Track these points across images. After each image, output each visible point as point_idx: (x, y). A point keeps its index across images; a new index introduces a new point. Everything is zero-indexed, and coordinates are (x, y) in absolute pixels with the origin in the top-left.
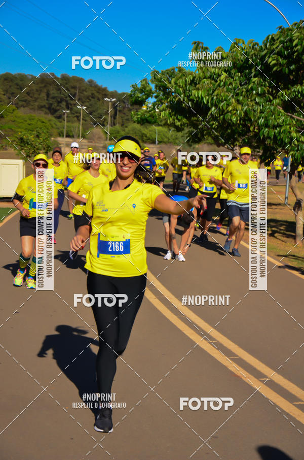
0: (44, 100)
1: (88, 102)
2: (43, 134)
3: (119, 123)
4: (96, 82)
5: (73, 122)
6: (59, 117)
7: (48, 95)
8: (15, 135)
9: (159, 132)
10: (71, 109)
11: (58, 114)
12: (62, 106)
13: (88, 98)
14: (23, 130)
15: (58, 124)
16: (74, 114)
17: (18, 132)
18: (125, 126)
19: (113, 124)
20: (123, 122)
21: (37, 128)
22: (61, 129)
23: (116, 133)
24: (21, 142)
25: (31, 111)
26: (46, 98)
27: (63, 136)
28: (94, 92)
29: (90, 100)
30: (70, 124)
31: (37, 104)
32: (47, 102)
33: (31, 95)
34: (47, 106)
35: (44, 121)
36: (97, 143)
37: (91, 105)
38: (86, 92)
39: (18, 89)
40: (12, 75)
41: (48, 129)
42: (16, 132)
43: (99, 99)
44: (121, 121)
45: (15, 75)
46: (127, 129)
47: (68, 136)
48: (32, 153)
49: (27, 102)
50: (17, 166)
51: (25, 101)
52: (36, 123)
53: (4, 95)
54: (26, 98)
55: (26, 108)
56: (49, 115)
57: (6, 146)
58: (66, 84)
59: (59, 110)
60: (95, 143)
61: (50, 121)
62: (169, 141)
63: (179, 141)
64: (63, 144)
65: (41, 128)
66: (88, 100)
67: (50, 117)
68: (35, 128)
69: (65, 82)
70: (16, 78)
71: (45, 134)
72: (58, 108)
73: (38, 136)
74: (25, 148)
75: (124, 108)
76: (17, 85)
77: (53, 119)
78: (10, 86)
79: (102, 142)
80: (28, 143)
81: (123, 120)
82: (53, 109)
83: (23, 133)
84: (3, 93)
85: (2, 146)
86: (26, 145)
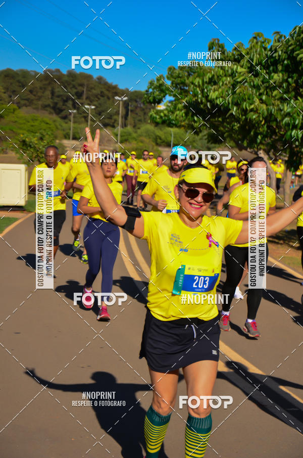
0: (49, 98)
1: (97, 101)
2: (47, 137)
3: (131, 124)
4: (105, 79)
5: (80, 123)
6: (65, 118)
7: (53, 93)
8: (17, 137)
9: (175, 134)
10: (78, 109)
11: (63, 113)
12: (68, 105)
13: (96, 96)
14: (25, 132)
15: (64, 125)
16: (81, 114)
17: (19, 134)
18: (137, 127)
19: (125, 125)
20: (135, 123)
21: (41, 129)
22: (68, 131)
23: (127, 135)
24: (23, 145)
25: (35, 111)
26: (50, 97)
27: (69, 139)
28: (104, 90)
29: (99, 99)
30: (76, 125)
31: (40, 103)
32: (51, 100)
33: (34, 93)
34: (52, 105)
35: (48, 122)
36: (107, 146)
37: (100, 104)
38: (95, 90)
39: (20, 86)
40: (13, 70)
41: (52, 130)
42: (17, 134)
43: (109, 98)
44: (133, 122)
45: (17, 71)
46: (139, 131)
47: (75, 138)
48: (35, 157)
49: (30, 101)
50: (19, 171)
51: (27, 100)
52: (40, 124)
53: (5, 93)
54: (29, 97)
55: (28, 107)
56: (54, 115)
57: (6, 149)
58: (73, 81)
59: (64, 110)
60: (104, 146)
61: (54, 121)
62: (186, 144)
63: (197, 144)
64: (69, 147)
65: (45, 130)
66: (97, 99)
67: (55, 117)
68: (39, 130)
69: (71, 78)
70: (17, 74)
71: (49, 135)
72: (64, 107)
73: (41, 139)
74: (28, 152)
75: (136, 107)
76: (19, 81)
77: (59, 119)
78: (11, 84)
79: (112, 145)
80: (30, 146)
81: (134, 121)
82: (58, 109)
83: (25, 135)
84: (3, 91)
85: (3, 150)
86: (29, 148)
